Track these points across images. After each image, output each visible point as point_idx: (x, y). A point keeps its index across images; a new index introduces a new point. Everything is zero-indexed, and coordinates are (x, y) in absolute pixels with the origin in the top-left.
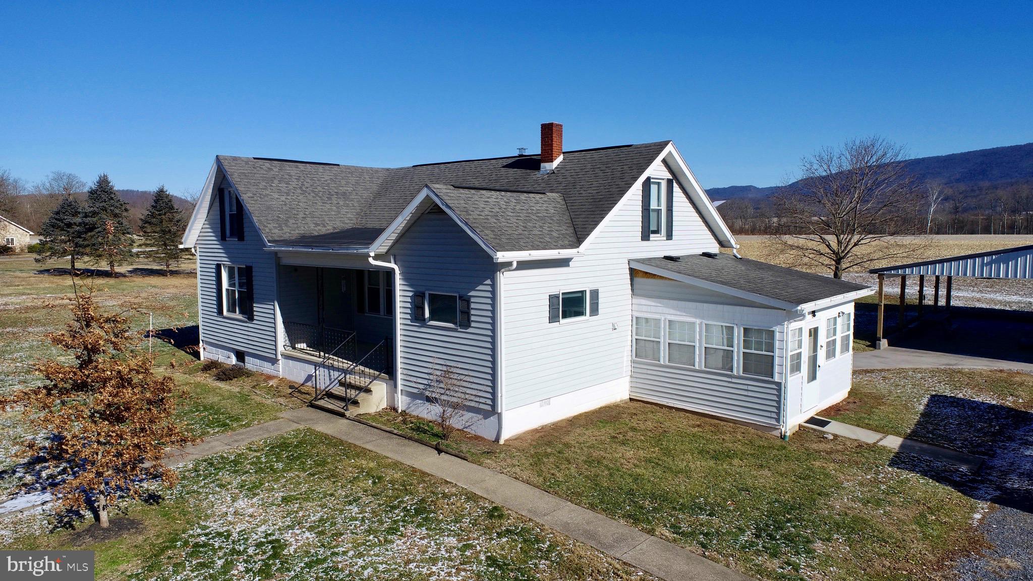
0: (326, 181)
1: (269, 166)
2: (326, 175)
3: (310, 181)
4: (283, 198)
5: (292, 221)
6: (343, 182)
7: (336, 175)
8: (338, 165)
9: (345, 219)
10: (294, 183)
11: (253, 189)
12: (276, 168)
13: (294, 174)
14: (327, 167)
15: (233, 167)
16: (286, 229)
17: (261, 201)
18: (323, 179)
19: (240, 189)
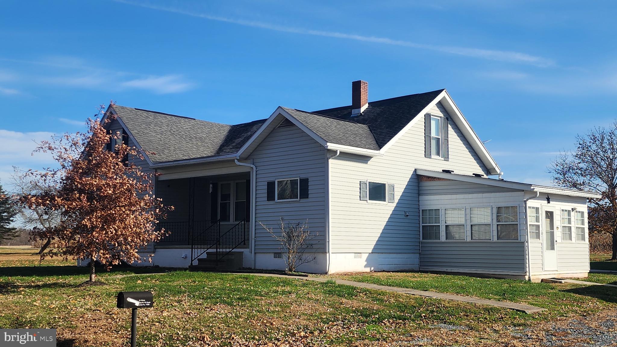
0: (187, 129)
1: (147, 115)
2: (186, 125)
3: (176, 128)
4: (159, 136)
5: (166, 151)
6: (199, 131)
7: (193, 125)
8: (194, 119)
9: (203, 154)
10: (165, 128)
11: (138, 128)
12: (151, 117)
13: (164, 122)
14: (186, 120)
15: (122, 113)
16: (163, 156)
17: (144, 136)
18: (184, 127)
19: (129, 127)
